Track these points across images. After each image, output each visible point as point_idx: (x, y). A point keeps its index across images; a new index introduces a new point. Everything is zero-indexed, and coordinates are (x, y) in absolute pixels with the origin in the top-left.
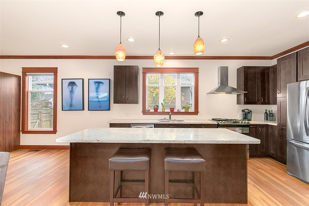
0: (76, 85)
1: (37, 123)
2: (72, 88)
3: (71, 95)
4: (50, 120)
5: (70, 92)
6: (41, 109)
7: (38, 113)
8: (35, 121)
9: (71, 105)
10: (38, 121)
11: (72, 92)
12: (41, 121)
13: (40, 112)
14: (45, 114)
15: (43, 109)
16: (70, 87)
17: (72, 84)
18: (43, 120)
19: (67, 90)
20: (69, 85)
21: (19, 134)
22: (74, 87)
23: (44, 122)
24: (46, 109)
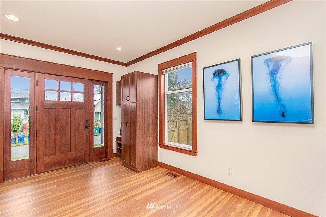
0: (226, 73)
1: (176, 131)
2: (220, 81)
3: (219, 93)
4: (187, 129)
5: (216, 88)
6: (179, 115)
7: (176, 120)
8: (174, 129)
9: (219, 111)
10: (176, 129)
11: (219, 87)
12: (179, 129)
13: (178, 119)
14: (182, 121)
15: (181, 115)
16: (216, 79)
17: (220, 73)
18: (181, 128)
19: (211, 85)
20: (214, 77)
21: (157, 148)
22: (223, 78)
23: (182, 130)
24: (183, 115)
